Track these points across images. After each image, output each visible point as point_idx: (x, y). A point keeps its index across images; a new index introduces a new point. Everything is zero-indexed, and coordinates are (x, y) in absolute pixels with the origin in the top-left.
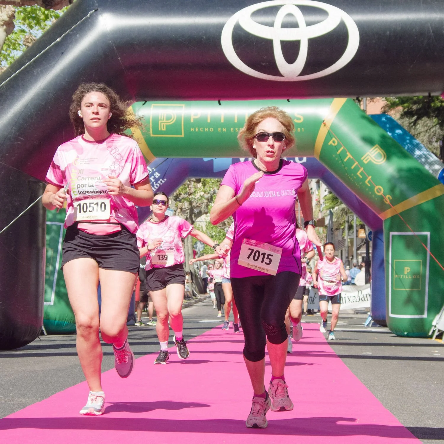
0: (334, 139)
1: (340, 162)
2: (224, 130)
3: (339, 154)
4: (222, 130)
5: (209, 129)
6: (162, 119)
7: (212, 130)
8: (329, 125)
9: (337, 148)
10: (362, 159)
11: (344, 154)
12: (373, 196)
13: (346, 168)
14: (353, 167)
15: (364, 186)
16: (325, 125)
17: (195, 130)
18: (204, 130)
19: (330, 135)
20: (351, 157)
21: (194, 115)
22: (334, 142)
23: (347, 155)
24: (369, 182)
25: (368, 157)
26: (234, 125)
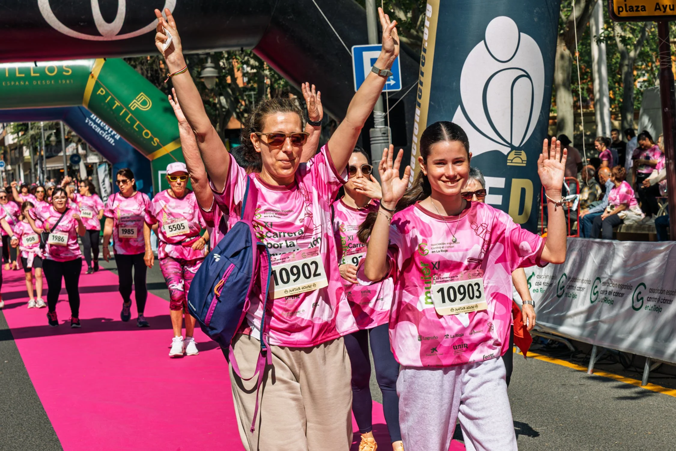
0: (102, 89)
1: (109, 109)
3: (108, 102)
8: (96, 75)
9: (105, 97)
10: (130, 106)
11: (112, 102)
12: (142, 139)
13: (115, 115)
14: (121, 114)
15: (133, 131)
16: (93, 77)
19: (97, 86)
20: (119, 105)
22: (102, 92)
23: (115, 103)
24: (137, 127)
25: (135, 104)
26: (6, 79)
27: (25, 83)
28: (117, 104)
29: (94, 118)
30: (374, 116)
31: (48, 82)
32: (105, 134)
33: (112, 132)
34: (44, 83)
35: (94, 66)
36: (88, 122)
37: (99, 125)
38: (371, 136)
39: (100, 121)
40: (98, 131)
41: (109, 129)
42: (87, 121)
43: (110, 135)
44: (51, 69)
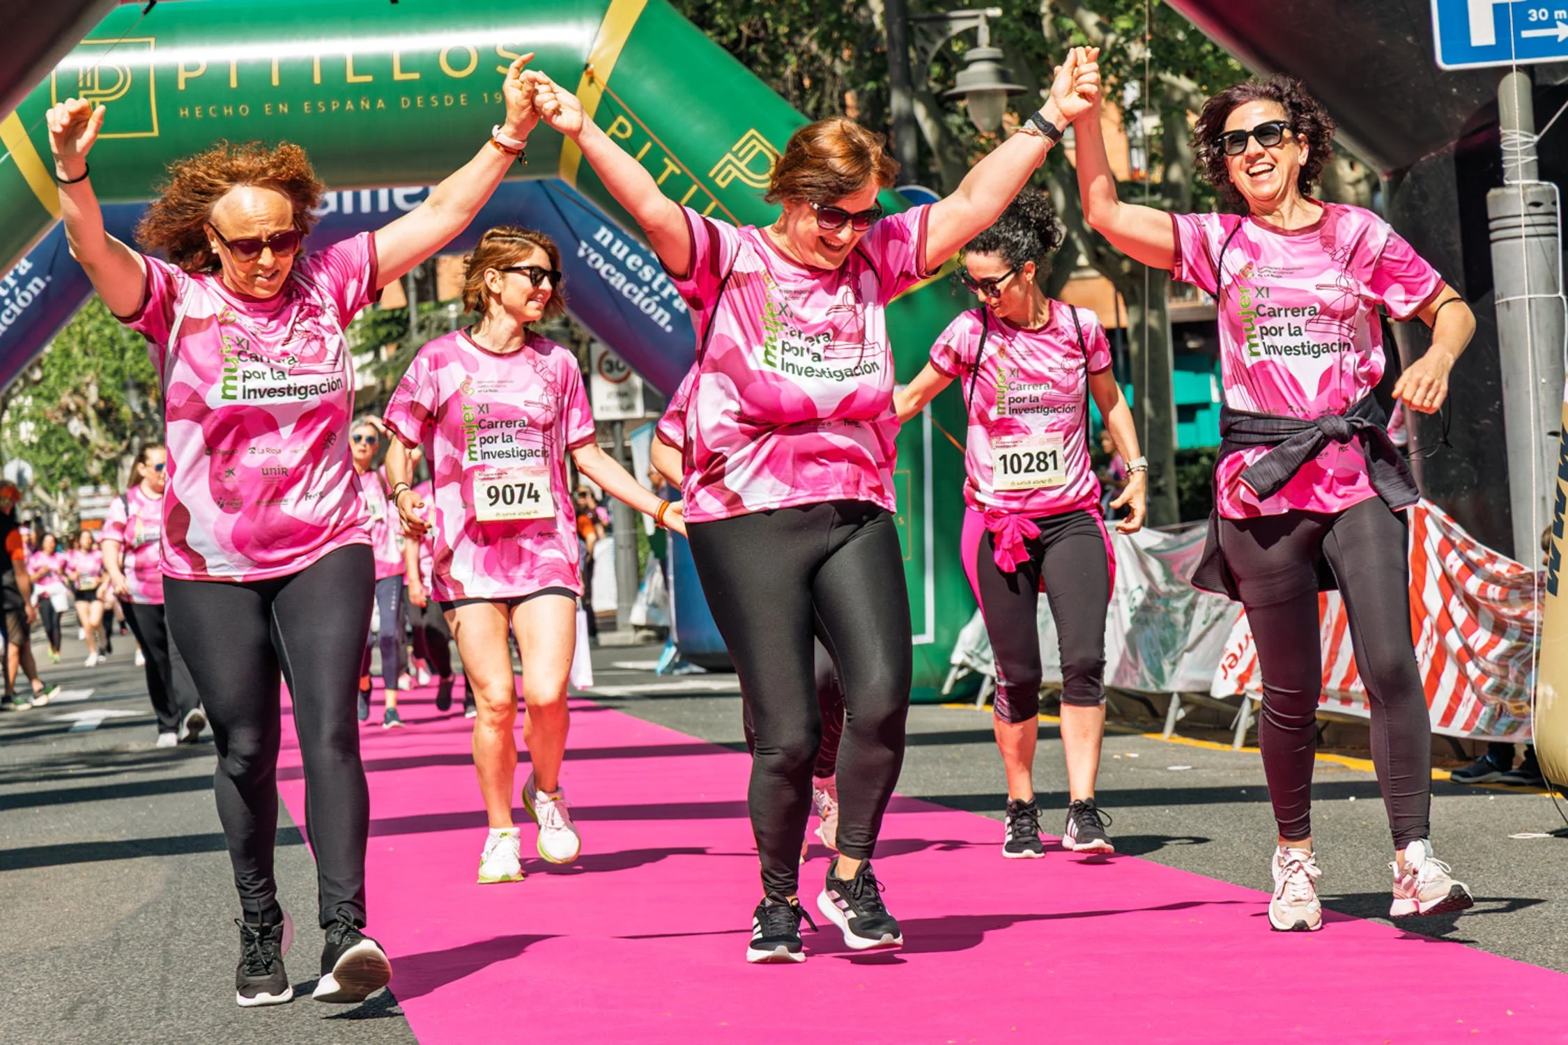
0: (621, 119)
2: (284, 108)
4: (275, 109)
5: (235, 110)
6: (89, 84)
7: (244, 110)
8: (603, 76)
10: (711, 174)
16: (592, 80)
17: (192, 113)
18: (220, 112)
19: (607, 108)
20: (678, 171)
21: (188, 69)
22: (622, 128)
23: (665, 166)
25: (730, 167)
26: (313, 92)
27: (373, 104)
28: (671, 167)
29: (605, 243)
30: (1502, 146)
31: (449, 101)
32: (641, 295)
33: (662, 286)
34: (435, 103)
35: (597, 45)
36: (587, 256)
37: (621, 266)
38: (1491, 215)
39: (626, 250)
40: (618, 287)
41: (654, 278)
42: (581, 253)
43: (657, 298)
44: (458, 60)
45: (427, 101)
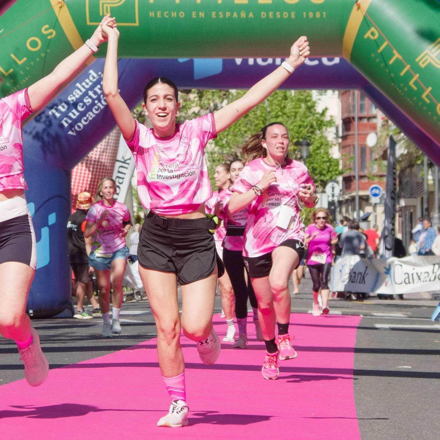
0: (373, 29)
1: (383, 65)
2: (202, 15)
3: (381, 53)
4: (198, 15)
5: (178, 14)
7: (182, 15)
8: (365, 6)
9: (377, 43)
10: (417, 60)
11: (388, 53)
12: (435, 118)
13: (392, 75)
14: (402, 74)
15: (420, 104)
16: (359, 8)
17: (156, 14)
18: (170, 14)
19: (366, 24)
20: (400, 57)
22: (373, 34)
23: (393, 55)
24: (427, 96)
25: (427, 57)
26: (217, 7)
27: (247, 15)
28: (397, 56)
31: (286, 15)
34: (278, 15)
45: (275, 15)
